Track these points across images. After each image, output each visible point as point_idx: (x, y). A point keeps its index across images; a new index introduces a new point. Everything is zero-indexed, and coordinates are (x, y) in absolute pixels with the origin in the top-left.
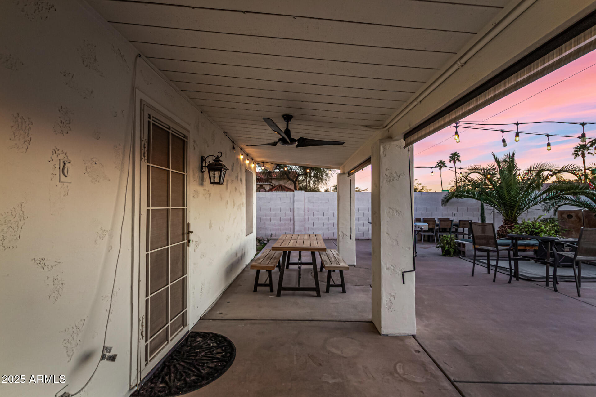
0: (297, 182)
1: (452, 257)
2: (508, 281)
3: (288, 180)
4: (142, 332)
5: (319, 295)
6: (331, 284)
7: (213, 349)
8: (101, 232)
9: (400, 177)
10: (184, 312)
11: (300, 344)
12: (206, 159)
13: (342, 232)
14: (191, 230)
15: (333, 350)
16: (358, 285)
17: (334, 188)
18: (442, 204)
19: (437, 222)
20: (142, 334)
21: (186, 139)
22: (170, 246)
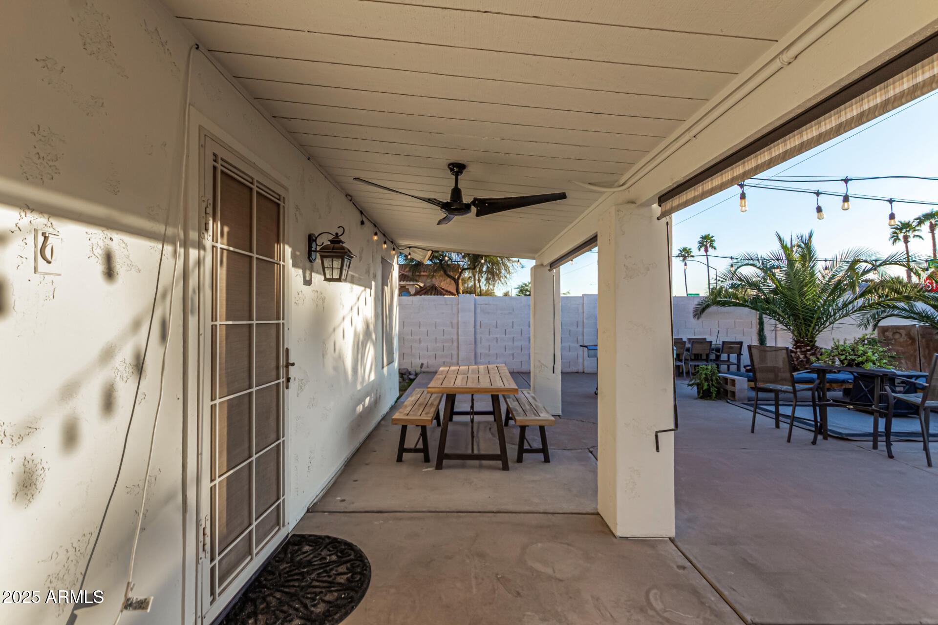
0: (460, 281)
1: (713, 400)
2: (812, 440)
3: (447, 277)
4: (204, 545)
5: (505, 468)
6: (525, 448)
7: (331, 567)
8: (124, 366)
9: (648, 270)
10: (280, 503)
11: (481, 555)
12: (316, 238)
13: (540, 361)
14: (291, 361)
15: (538, 566)
16: (568, 450)
17: (518, 290)
18: (695, 316)
19: (688, 345)
20: (204, 550)
21: (281, 203)
22: (254, 389)
